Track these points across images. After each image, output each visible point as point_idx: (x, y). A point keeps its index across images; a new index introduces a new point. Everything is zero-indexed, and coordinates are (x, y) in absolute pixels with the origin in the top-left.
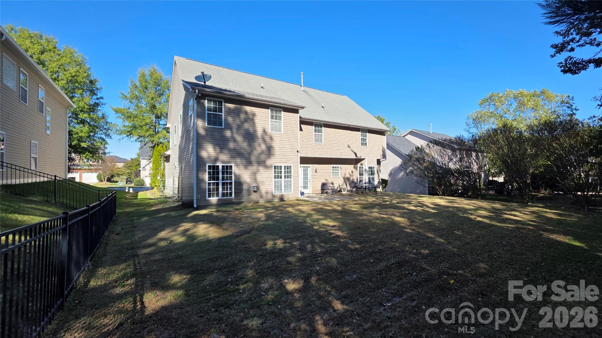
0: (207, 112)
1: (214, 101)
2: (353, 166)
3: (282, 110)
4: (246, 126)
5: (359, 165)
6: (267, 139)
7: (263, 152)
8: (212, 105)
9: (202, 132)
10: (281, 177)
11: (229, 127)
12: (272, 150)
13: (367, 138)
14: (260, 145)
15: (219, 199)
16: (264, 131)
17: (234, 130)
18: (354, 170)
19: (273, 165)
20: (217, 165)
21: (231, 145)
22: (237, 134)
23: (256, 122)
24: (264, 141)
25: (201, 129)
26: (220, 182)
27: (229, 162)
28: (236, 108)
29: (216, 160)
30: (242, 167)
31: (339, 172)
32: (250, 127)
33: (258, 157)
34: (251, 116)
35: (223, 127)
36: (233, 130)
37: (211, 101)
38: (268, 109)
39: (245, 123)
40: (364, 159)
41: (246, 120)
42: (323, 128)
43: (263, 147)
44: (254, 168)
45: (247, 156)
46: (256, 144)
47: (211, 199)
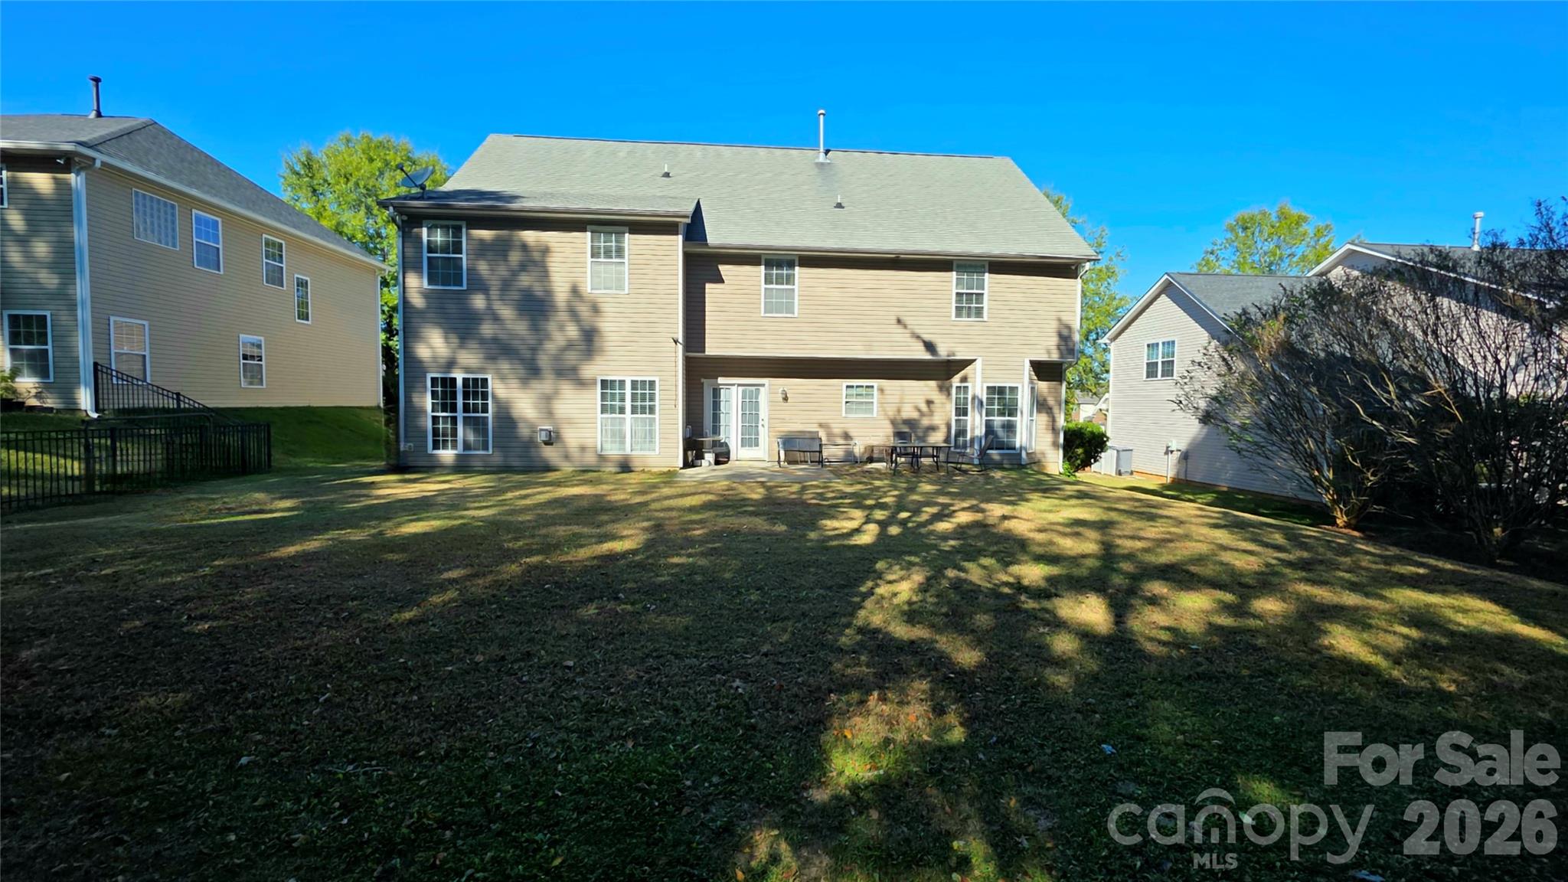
0: (426, 255)
1: (441, 227)
2: (933, 384)
3: (627, 229)
4: (525, 280)
5: (956, 381)
6: (584, 310)
7: (570, 346)
8: (439, 237)
9: (417, 301)
10: (622, 410)
11: (478, 285)
12: (596, 339)
13: (986, 292)
14: (561, 328)
15: (458, 455)
16: (575, 291)
17: (494, 293)
18: (938, 397)
19: (599, 379)
20: (453, 375)
21: (487, 329)
22: (499, 302)
23: (551, 269)
24: (574, 314)
25: (417, 295)
26: (460, 415)
27: (482, 370)
28: (497, 241)
29: (451, 364)
30: (514, 383)
31: (875, 400)
32: (537, 284)
33: (557, 358)
34: (536, 256)
35: (465, 287)
36: (491, 292)
37: (436, 227)
38: (584, 230)
39: (523, 273)
40: (970, 362)
41: (523, 267)
42: (797, 268)
43: (572, 331)
44: (546, 385)
45: (527, 354)
46: (552, 326)
47: (441, 452)
